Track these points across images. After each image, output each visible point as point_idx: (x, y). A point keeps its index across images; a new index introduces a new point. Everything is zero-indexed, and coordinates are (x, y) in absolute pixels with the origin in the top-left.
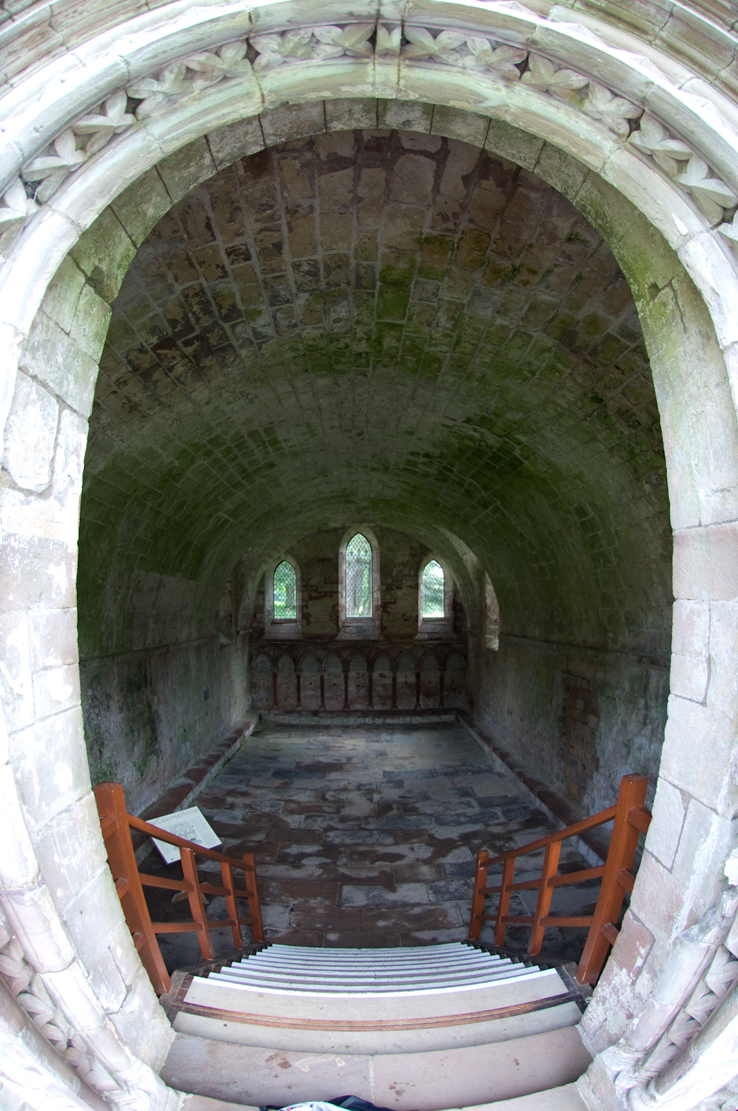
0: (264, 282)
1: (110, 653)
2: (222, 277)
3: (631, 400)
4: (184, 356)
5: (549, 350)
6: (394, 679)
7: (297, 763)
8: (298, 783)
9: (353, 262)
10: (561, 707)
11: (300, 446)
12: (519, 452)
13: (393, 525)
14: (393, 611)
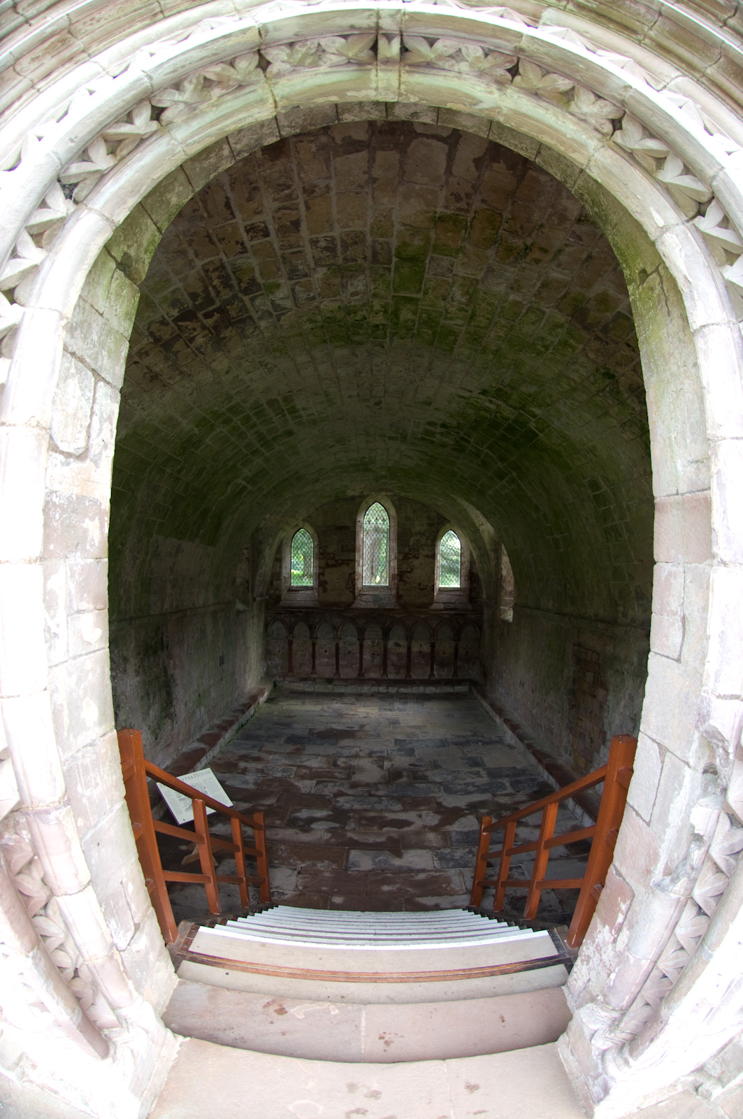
0: (283, 257)
1: (127, 617)
2: (241, 253)
4: (204, 327)
5: (561, 326)
6: (409, 648)
7: (311, 729)
8: (310, 749)
9: (369, 239)
10: (572, 679)
11: (319, 415)
12: (534, 425)
13: (411, 494)
14: (409, 580)
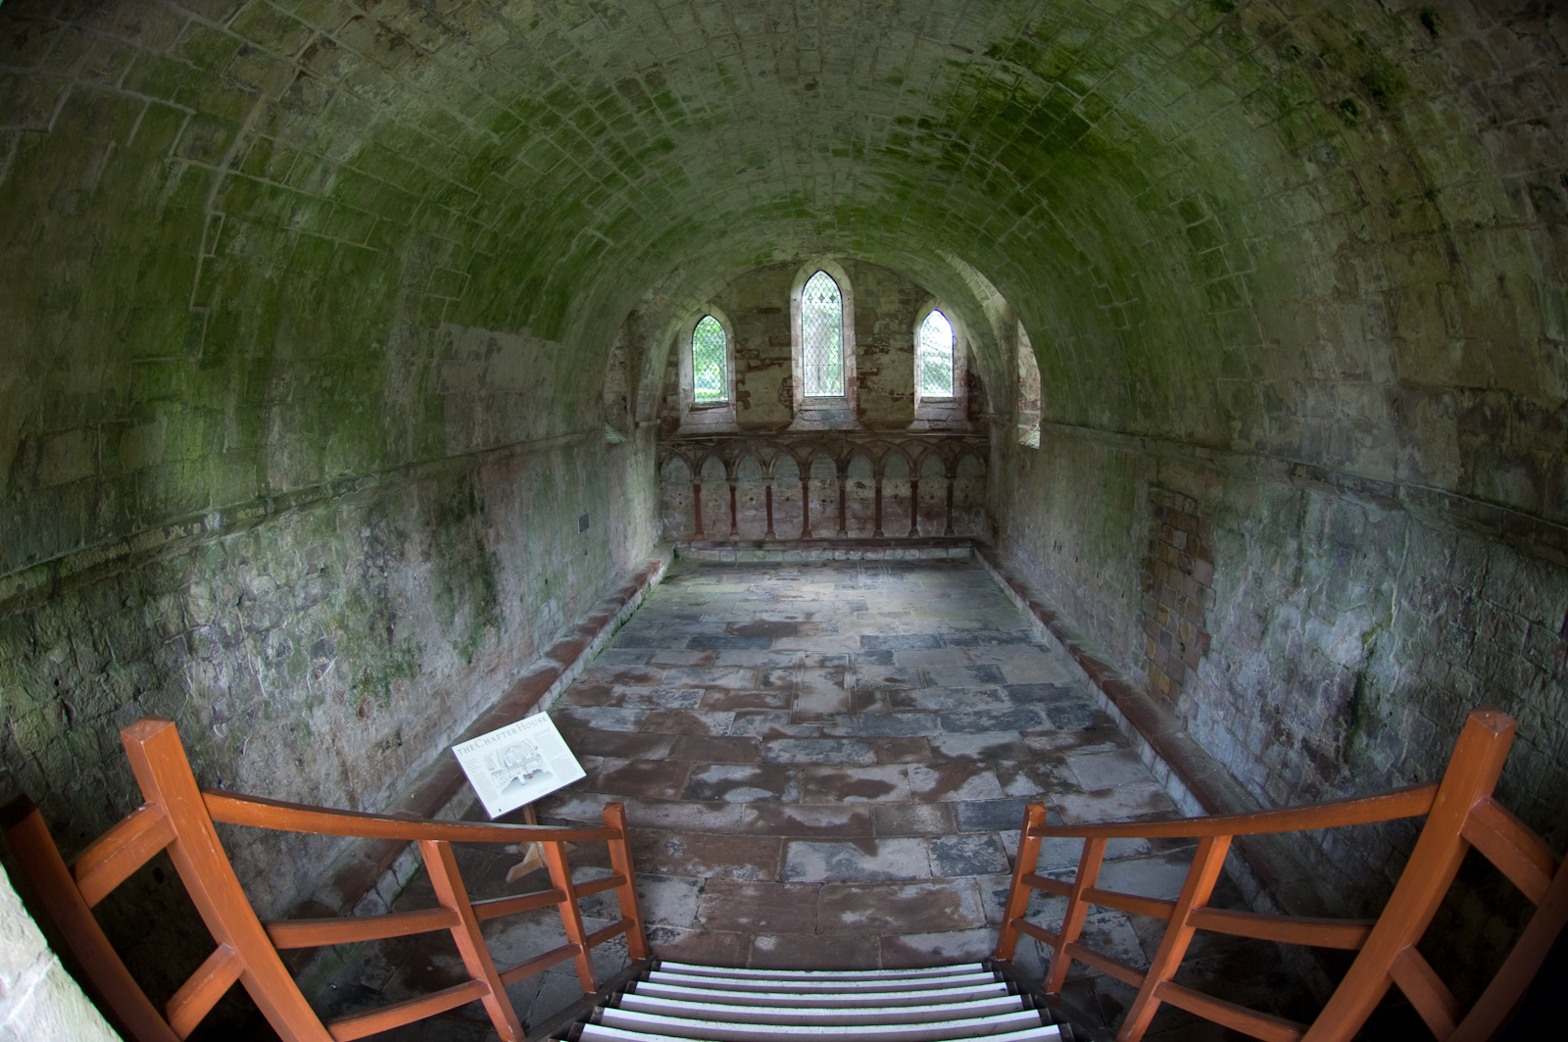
1: (402, 463)
3: (1284, 8)
6: (879, 491)
7: (729, 623)
8: (729, 657)
10: (1146, 542)
11: (712, 110)
12: (1082, 108)
13: (873, 256)
14: (876, 386)
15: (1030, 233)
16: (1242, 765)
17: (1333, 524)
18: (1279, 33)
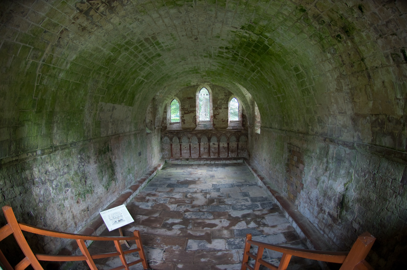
1: (88, 139)
3: (320, 9)
6: (219, 145)
7: (178, 181)
8: (177, 189)
10: (287, 159)
11: (170, 46)
12: (267, 42)
13: (217, 83)
14: (218, 118)
15: (256, 77)
16: (312, 219)
17: (336, 154)
18: (319, 17)
